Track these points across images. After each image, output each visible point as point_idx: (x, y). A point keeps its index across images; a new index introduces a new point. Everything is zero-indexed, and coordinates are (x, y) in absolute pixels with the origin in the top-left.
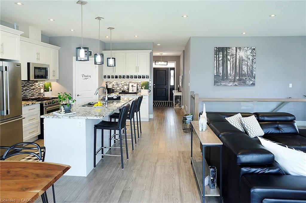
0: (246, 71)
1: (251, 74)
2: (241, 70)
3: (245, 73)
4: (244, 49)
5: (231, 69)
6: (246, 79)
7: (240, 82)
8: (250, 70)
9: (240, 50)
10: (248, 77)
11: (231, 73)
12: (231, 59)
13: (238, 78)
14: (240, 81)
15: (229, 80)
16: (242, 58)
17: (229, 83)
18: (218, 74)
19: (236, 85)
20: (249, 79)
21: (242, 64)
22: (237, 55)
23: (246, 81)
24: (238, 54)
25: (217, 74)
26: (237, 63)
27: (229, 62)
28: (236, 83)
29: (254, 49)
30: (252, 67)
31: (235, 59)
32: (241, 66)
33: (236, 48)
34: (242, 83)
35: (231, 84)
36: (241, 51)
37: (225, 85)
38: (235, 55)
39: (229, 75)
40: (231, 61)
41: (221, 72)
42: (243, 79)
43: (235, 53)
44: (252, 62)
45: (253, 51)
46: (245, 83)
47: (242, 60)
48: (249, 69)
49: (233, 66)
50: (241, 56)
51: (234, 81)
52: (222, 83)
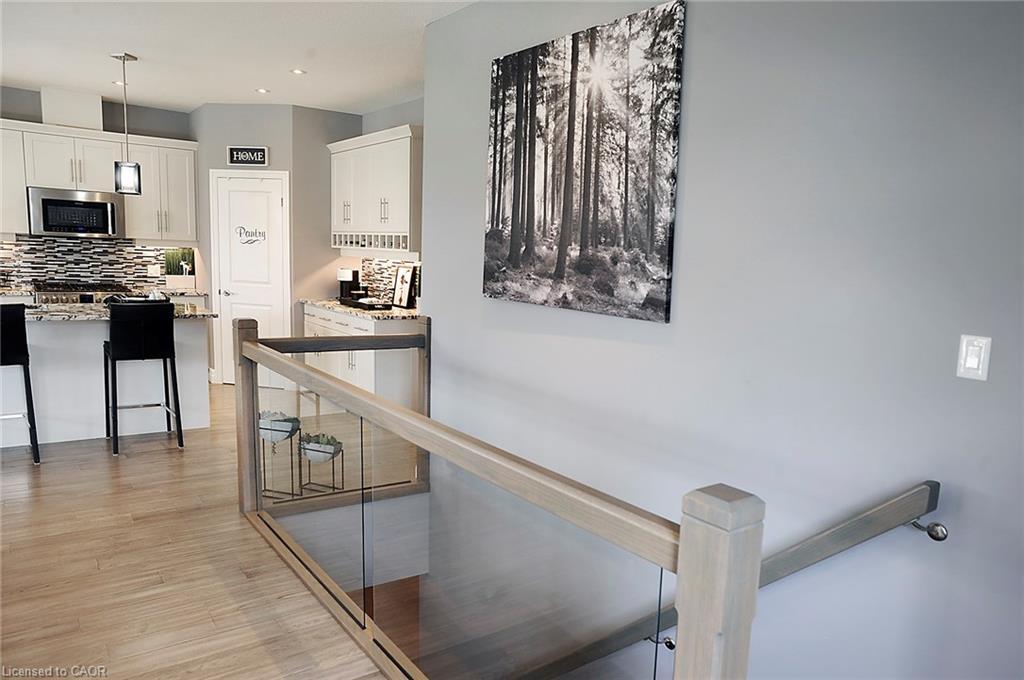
0: (617, 203)
1: (644, 227)
2: (592, 197)
3: (613, 218)
4: (610, 37)
5: (549, 190)
6: (615, 260)
7: (585, 284)
8: (638, 191)
9: (592, 52)
10: (629, 247)
11: (549, 218)
12: (552, 125)
13: (574, 252)
14: (585, 277)
15: (538, 266)
16: (601, 104)
17: (537, 286)
18: (498, 225)
19: (564, 303)
20: (634, 261)
21: (598, 147)
22: (579, 86)
23: (614, 277)
24: (583, 81)
25: (492, 225)
26: (577, 147)
27: (539, 144)
28: (567, 289)
29: (668, 20)
30: (653, 166)
31: (567, 117)
32: (593, 170)
33: (575, 38)
34: (594, 294)
35: (543, 292)
36: (598, 55)
37: (520, 297)
38: (567, 94)
39: (538, 234)
40: (551, 136)
41: (509, 213)
42: (602, 262)
43: (568, 79)
44: (655, 124)
45: (663, 34)
46: (610, 292)
47: (602, 121)
48: (635, 184)
49: (557, 172)
50: (595, 93)
51: (558, 277)
52: (508, 283)
